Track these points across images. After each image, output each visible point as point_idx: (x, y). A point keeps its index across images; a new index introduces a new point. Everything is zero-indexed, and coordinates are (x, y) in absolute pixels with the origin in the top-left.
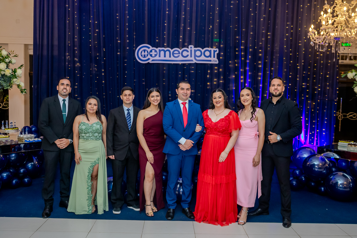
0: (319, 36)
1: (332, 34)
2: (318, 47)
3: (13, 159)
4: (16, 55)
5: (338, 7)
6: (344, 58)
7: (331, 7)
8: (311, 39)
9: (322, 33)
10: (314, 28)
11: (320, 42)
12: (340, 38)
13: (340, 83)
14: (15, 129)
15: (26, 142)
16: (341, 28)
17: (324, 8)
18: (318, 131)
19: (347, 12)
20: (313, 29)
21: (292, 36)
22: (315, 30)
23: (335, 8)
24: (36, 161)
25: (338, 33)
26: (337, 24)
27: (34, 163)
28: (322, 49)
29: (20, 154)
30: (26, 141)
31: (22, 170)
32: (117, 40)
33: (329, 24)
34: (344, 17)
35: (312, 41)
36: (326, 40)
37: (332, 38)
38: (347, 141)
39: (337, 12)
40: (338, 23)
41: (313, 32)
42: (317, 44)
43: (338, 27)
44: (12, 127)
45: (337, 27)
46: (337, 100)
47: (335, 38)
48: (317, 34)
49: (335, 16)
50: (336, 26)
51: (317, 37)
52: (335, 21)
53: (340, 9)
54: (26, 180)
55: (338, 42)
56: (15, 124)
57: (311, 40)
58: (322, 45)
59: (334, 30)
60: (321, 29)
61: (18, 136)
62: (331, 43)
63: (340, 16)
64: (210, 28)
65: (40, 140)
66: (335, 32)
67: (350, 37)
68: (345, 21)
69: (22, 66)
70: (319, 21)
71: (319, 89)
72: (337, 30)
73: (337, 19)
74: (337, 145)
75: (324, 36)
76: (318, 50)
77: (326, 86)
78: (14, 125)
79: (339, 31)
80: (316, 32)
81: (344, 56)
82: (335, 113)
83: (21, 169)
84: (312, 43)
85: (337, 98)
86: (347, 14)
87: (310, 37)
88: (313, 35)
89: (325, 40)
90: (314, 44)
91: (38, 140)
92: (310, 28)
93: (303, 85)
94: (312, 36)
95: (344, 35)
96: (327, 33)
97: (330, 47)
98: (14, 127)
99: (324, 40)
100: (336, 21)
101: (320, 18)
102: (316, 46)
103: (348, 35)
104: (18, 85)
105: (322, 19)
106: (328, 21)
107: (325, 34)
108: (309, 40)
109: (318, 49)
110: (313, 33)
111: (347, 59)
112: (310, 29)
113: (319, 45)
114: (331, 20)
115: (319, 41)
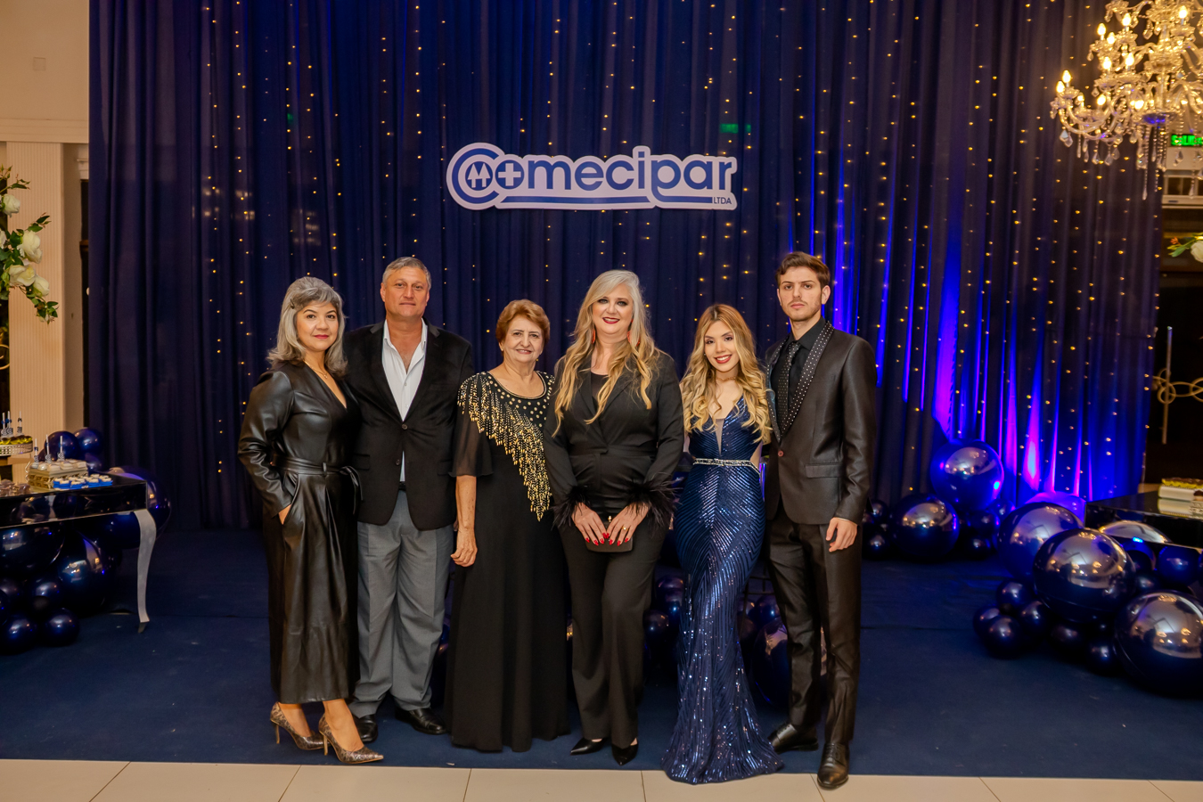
0: (1089, 110)
1: (1138, 104)
2: (1085, 149)
3: (11, 547)
4: (22, 181)
5: (1157, 9)
6: (1181, 187)
7: (1134, 8)
8: (1063, 121)
9: (1101, 101)
10: (1073, 84)
11: (1093, 133)
12: (1163, 118)
13: (1165, 275)
14: (19, 441)
15: (57, 489)
16: (1169, 81)
17: (1108, 12)
18: (1087, 444)
19: (1192, 25)
20: (1068, 86)
21: (994, 114)
22: (1076, 92)
23: (1148, 12)
24: (95, 554)
25: (1159, 100)
26: (1154, 67)
27: (87, 561)
28: (1103, 156)
29: (36, 530)
30: (57, 484)
31: (44, 589)
32: (384, 129)
33: (1127, 68)
34: (1180, 43)
35: (1067, 130)
36: (1116, 125)
37: (1137, 118)
38: (1190, 480)
39: (1154, 24)
40: (1159, 66)
41: (1066, 98)
42: (1082, 137)
43: (1159, 79)
44: (11, 436)
45: (1154, 78)
46: (1155, 336)
47: (1149, 118)
48: (1083, 104)
49: (1147, 38)
50: (1149, 75)
51: (1084, 115)
52: (1146, 57)
53: (1164, 13)
54: (59, 622)
55: (1159, 132)
56: (20, 424)
57: (1062, 125)
58: (1101, 143)
59: (1143, 90)
60: (1098, 87)
61: (31, 468)
62: (1134, 136)
63: (1164, 39)
64: (707, 84)
65: (106, 479)
66: (1148, 95)
67: (1199, 112)
68: (1182, 56)
69: (42, 220)
70: (1090, 57)
71: (1092, 299)
72: (1154, 90)
73: (1154, 51)
74: (1155, 496)
75: (1106, 112)
76: (1086, 161)
77: (1114, 286)
78: (15, 430)
79: (1162, 92)
80: (1081, 99)
81: (1178, 179)
82: (1147, 382)
83: (40, 584)
84: (1064, 136)
85: (1156, 329)
86: (1191, 31)
87: (1058, 116)
88: (1070, 107)
89: (1113, 124)
90: (1071, 140)
91: (100, 481)
92: (1060, 83)
93: (1035, 284)
94: (1066, 110)
95: (1178, 107)
96: (1119, 102)
97: (1128, 148)
98: (16, 434)
99: (1110, 124)
100: (1152, 58)
101: (1093, 47)
102: (1079, 147)
103: (1195, 108)
104: (27, 288)
105: (1103, 50)
106: (1121, 59)
107: (1113, 104)
108: (1055, 125)
109: (1087, 155)
110: (1069, 102)
111: (1191, 192)
112: (1060, 88)
113: (1091, 144)
114: (1131, 54)
115: (1090, 130)
